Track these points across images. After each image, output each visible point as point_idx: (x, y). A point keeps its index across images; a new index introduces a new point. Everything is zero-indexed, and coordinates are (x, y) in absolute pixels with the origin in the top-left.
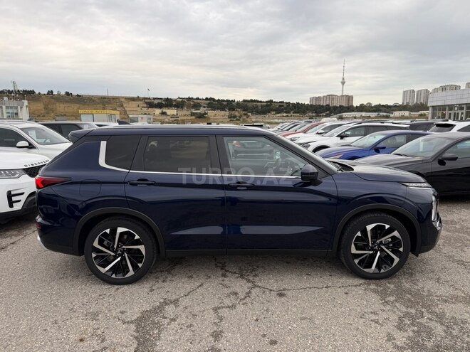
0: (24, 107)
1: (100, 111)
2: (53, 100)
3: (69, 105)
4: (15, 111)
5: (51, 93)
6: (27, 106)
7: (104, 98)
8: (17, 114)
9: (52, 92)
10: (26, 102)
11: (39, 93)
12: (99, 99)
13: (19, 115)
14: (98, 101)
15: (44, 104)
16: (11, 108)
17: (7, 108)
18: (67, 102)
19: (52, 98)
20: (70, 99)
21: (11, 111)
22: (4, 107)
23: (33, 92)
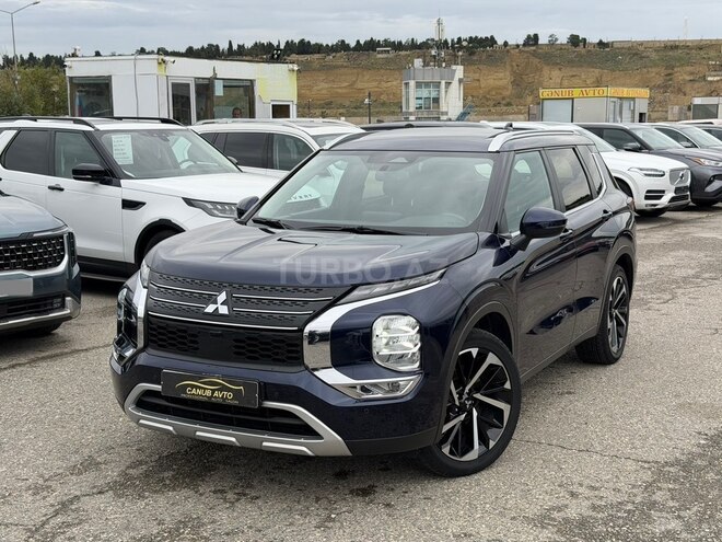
0: (455, 83)
1: (590, 91)
2: (536, 61)
3: (575, 71)
4: (434, 95)
5: (533, 40)
6: (460, 81)
7: (673, 47)
8: (436, 100)
9: (536, 36)
10: (459, 71)
11: (506, 44)
12: (657, 50)
13: (442, 102)
14: (654, 56)
15: (513, 72)
16: (427, 85)
17: (419, 85)
18: (571, 63)
19: (534, 54)
20: (580, 55)
21: (424, 93)
22: (412, 83)
23: (491, 41)
